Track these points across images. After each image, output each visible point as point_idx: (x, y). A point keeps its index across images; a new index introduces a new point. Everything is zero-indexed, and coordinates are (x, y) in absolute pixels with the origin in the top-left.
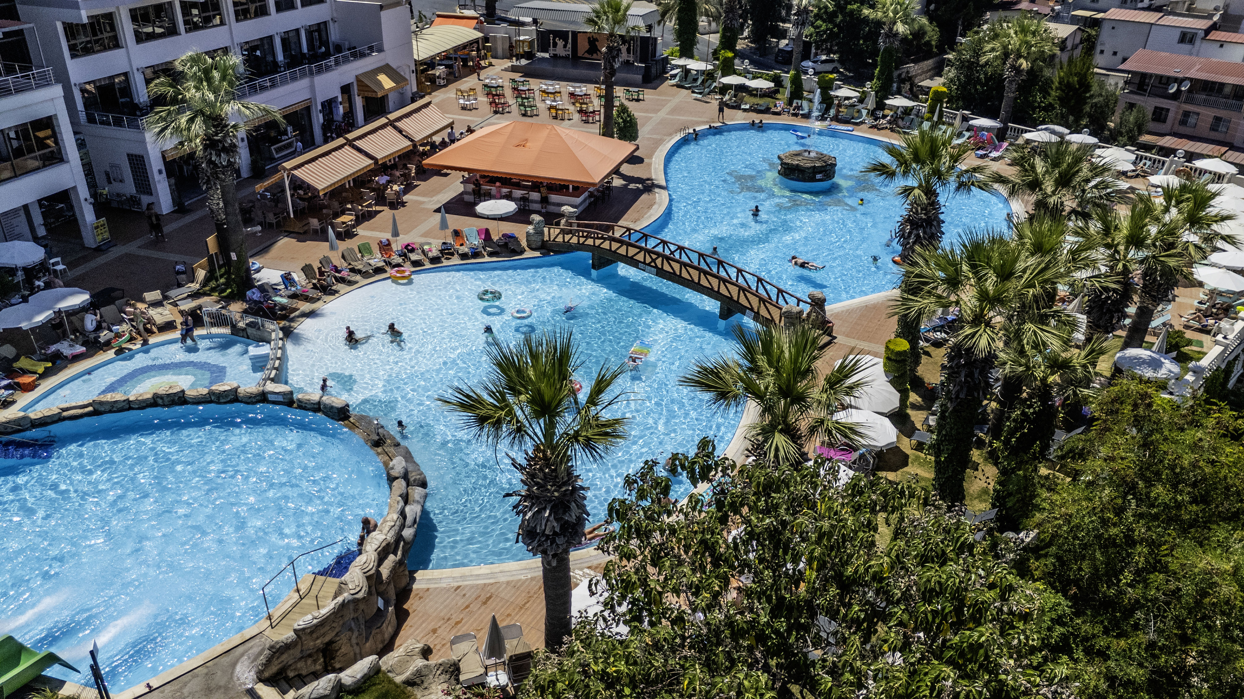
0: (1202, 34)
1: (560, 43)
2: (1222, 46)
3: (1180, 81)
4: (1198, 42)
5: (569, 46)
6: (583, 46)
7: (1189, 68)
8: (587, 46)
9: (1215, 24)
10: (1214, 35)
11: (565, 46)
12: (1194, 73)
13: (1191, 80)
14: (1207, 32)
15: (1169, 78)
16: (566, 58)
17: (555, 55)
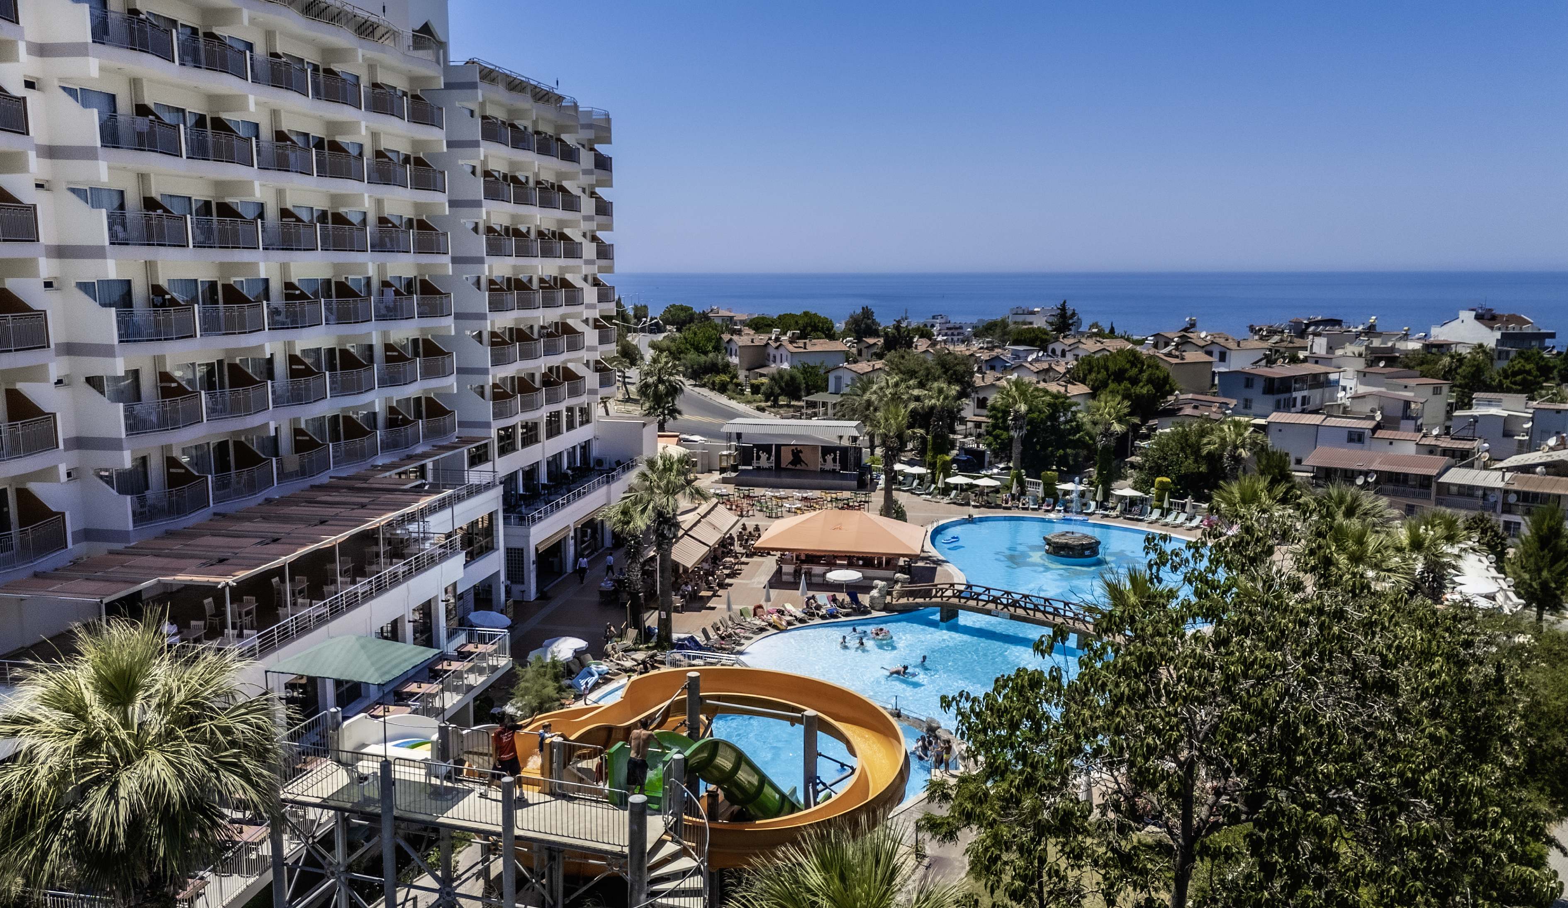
0: (1368, 433)
1: (764, 456)
2: (1391, 443)
3: (1366, 474)
4: (1367, 441)
5: (773, 458)
6: (787, 457)
7: (1372, 461)
8: (790, 458)
9: (1379, 423)
10: (1380, 434)
11: (768, 459)
12: (1376, 466)
13: (1376, 472)
14: (1374, 430)
15: (1353, 471)
16: (770, 469)
17: (758, 468)
